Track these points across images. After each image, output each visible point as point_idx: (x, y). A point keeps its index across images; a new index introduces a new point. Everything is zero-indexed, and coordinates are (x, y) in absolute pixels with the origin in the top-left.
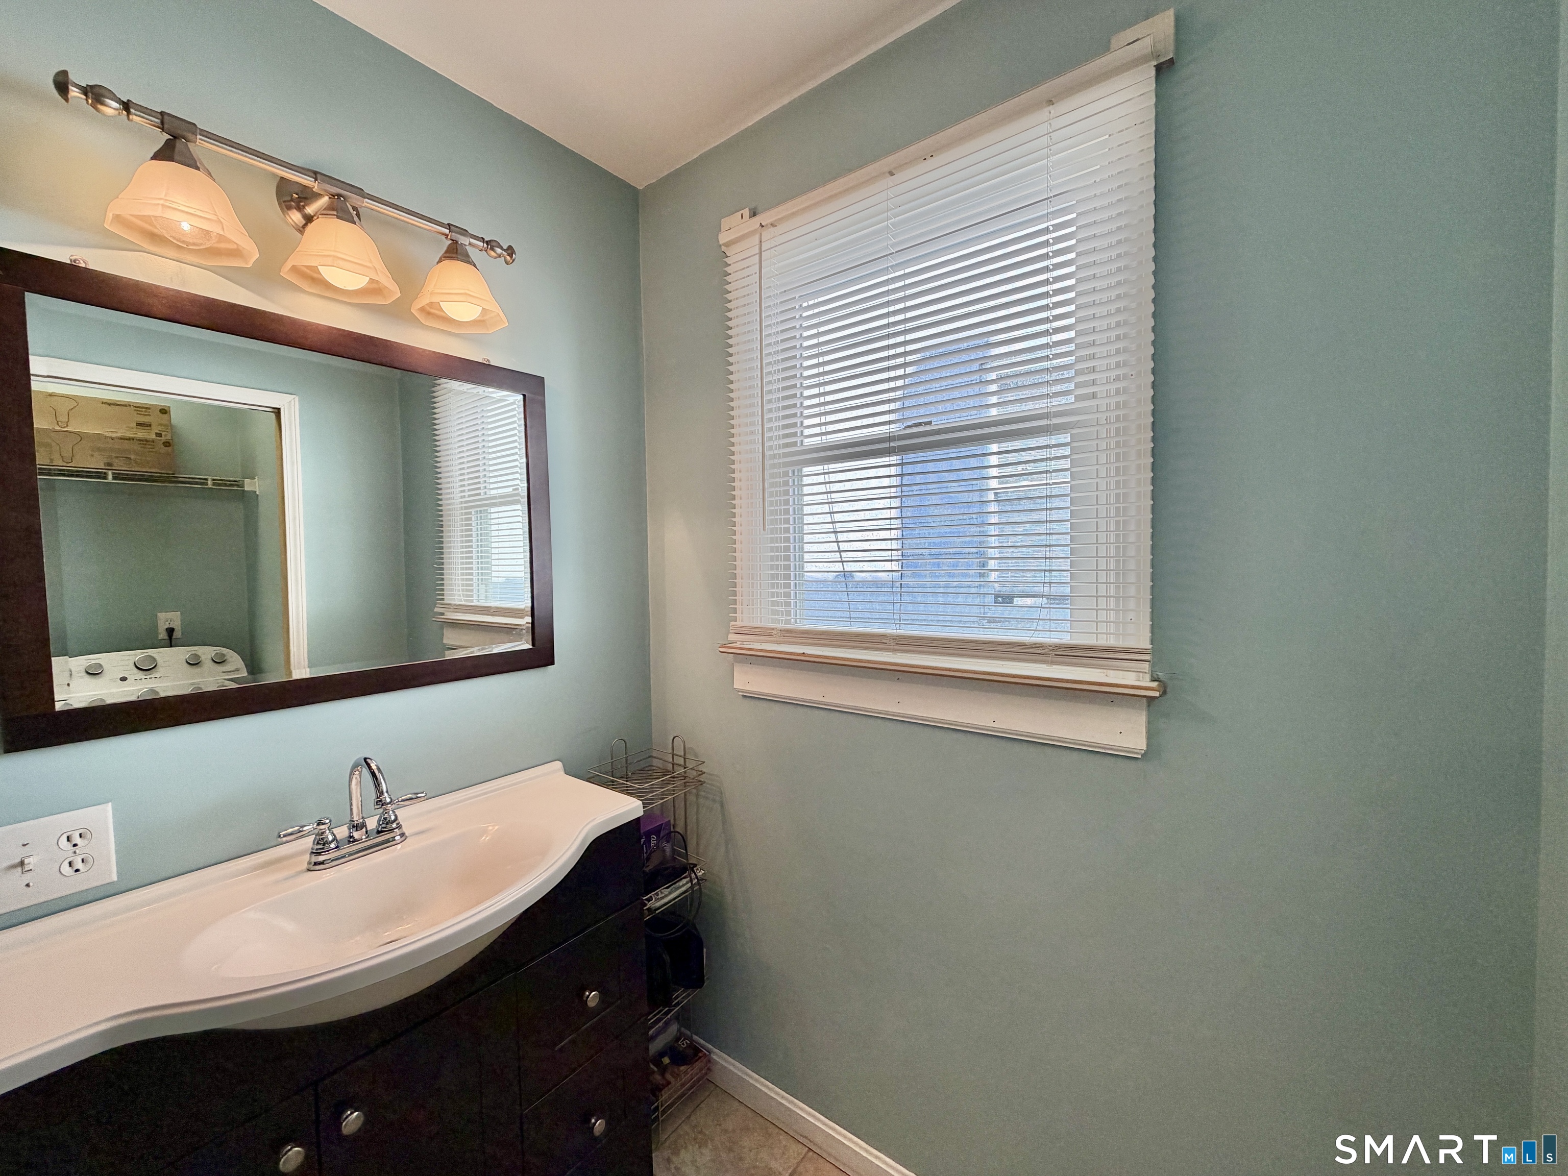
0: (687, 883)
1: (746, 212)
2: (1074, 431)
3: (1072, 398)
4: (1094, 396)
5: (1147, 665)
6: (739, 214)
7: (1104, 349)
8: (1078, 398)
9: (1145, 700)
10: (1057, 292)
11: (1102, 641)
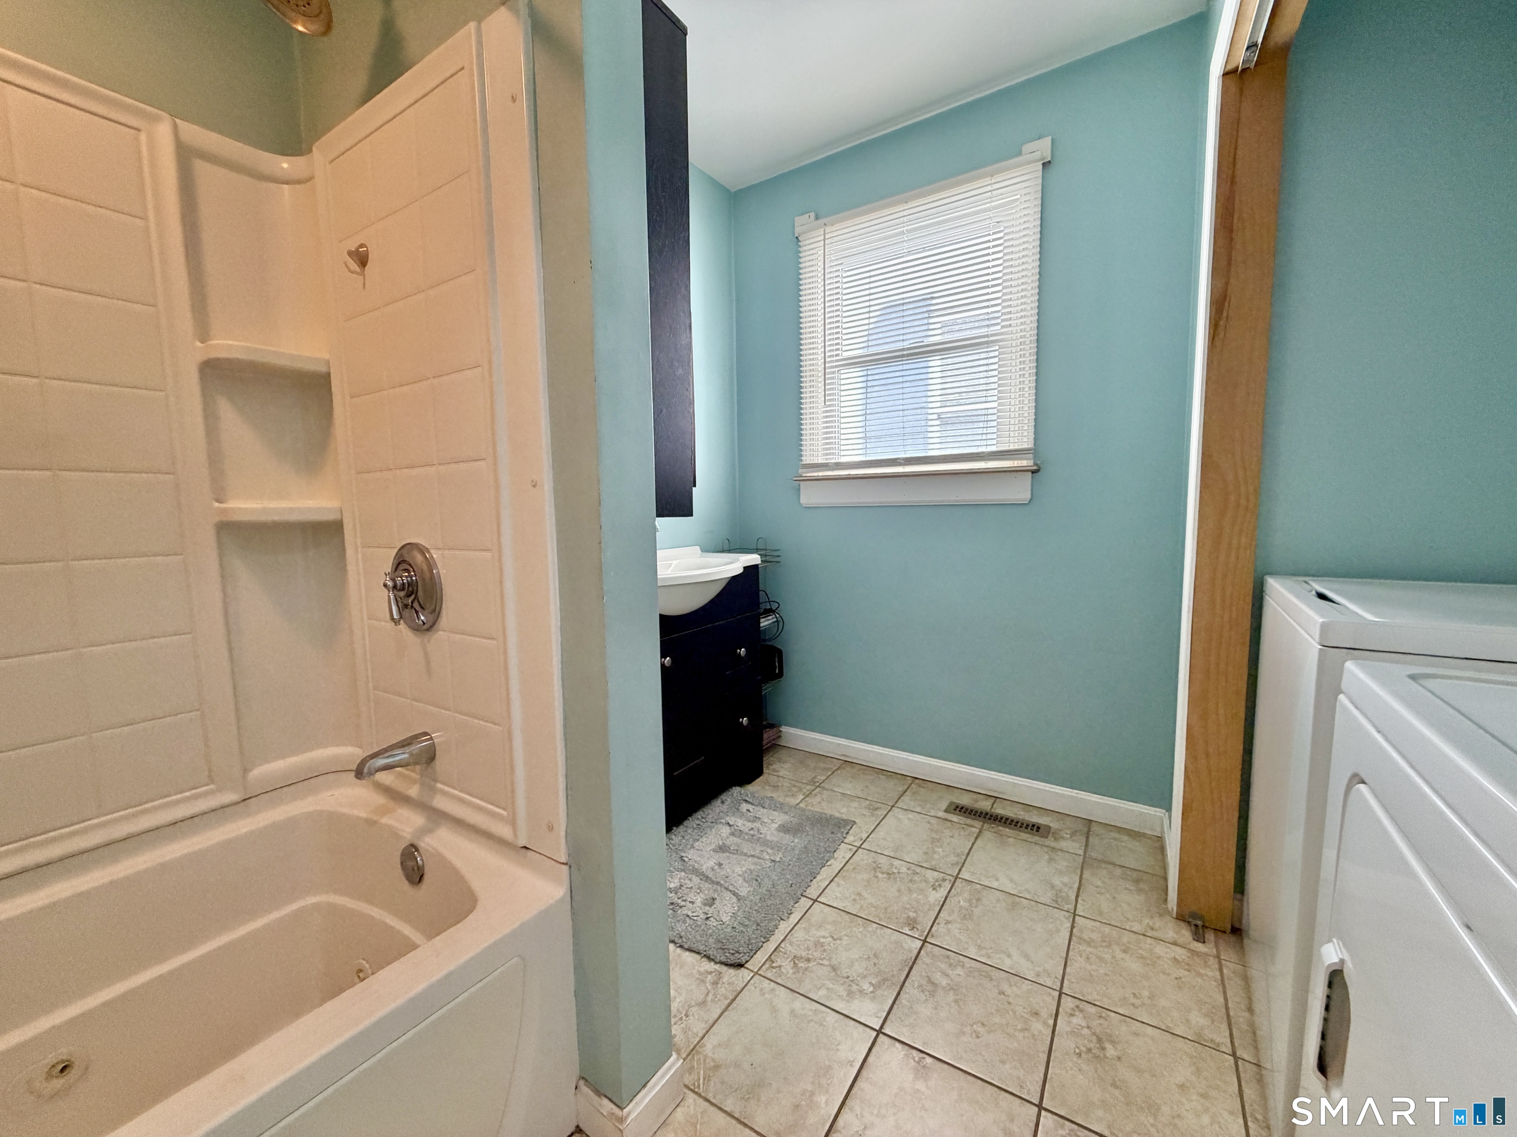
0: (773, 618)
1: (812, 215)
2: (1000, 344)
3: (999, 327)
4: (1010, 325)
5: (1031, 455)
6: (808, 215)
7: (1016, 296)
8: (1003, 327)
9: (1030, 473)
10: (993, 286)
11: (1012, 447)
